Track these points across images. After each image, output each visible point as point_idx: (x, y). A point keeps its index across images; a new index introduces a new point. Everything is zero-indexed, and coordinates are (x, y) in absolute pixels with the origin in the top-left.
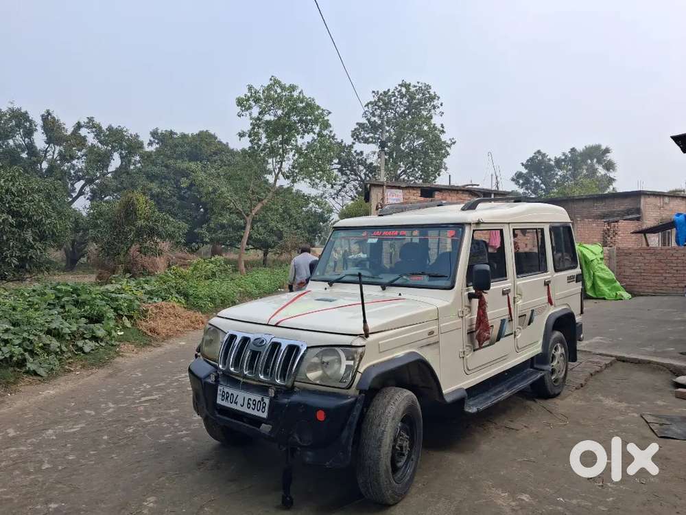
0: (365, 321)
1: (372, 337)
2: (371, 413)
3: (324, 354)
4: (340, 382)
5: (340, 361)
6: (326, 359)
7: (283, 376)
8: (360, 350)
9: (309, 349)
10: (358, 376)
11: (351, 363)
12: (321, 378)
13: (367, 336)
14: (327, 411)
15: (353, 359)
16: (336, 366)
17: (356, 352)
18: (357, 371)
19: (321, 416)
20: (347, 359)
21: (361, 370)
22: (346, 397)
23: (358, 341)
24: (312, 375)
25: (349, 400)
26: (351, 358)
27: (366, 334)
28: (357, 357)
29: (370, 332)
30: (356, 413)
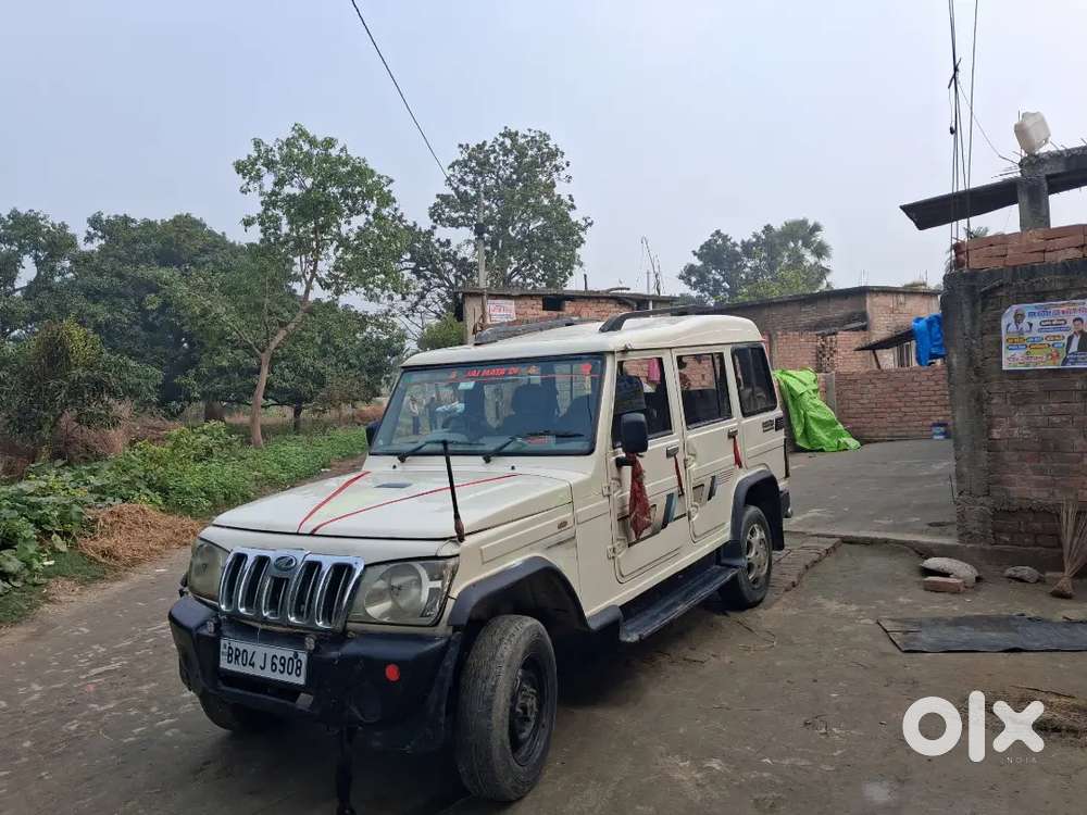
0: (457, 517)
1: (469, 540)
2: (472, 661)
3: (393, 574)
4: (422, 616)
5: (419, 583)
6: (396, 582)
7: (328, 616)
8: (451, 562)
9: (369, 570)
10: (450, 603)
11: (438, 584)
12: (390, 613)
13: (461, 539)
14: (401, 664)
15: (441, 578)
16: (415, 591)
17: (445, 566)
18: (447, 596)
19: (392, 673)
20: (432, 579)
21: (455, 594)
22: (431, 639)
23: (448, 549)
24: (375, 610)
25: (437, 644)
26: (436, 577)
27: (460, 536)
28: (447, 574)
29: (465, 532)
30: (449, 663)
